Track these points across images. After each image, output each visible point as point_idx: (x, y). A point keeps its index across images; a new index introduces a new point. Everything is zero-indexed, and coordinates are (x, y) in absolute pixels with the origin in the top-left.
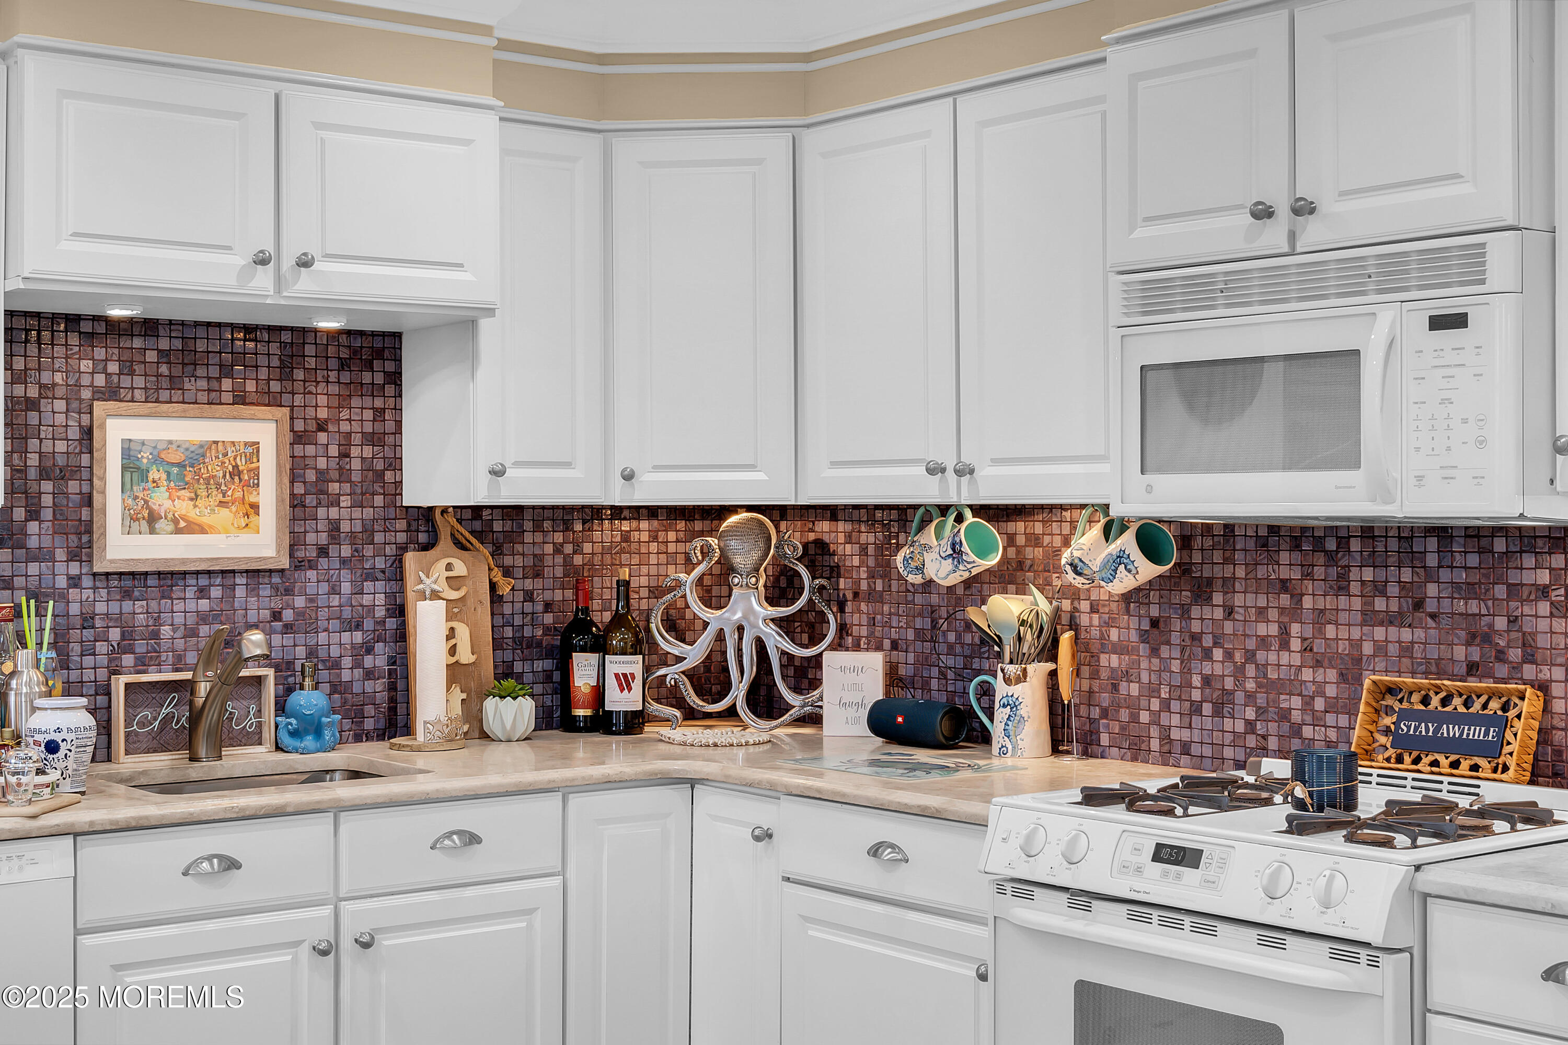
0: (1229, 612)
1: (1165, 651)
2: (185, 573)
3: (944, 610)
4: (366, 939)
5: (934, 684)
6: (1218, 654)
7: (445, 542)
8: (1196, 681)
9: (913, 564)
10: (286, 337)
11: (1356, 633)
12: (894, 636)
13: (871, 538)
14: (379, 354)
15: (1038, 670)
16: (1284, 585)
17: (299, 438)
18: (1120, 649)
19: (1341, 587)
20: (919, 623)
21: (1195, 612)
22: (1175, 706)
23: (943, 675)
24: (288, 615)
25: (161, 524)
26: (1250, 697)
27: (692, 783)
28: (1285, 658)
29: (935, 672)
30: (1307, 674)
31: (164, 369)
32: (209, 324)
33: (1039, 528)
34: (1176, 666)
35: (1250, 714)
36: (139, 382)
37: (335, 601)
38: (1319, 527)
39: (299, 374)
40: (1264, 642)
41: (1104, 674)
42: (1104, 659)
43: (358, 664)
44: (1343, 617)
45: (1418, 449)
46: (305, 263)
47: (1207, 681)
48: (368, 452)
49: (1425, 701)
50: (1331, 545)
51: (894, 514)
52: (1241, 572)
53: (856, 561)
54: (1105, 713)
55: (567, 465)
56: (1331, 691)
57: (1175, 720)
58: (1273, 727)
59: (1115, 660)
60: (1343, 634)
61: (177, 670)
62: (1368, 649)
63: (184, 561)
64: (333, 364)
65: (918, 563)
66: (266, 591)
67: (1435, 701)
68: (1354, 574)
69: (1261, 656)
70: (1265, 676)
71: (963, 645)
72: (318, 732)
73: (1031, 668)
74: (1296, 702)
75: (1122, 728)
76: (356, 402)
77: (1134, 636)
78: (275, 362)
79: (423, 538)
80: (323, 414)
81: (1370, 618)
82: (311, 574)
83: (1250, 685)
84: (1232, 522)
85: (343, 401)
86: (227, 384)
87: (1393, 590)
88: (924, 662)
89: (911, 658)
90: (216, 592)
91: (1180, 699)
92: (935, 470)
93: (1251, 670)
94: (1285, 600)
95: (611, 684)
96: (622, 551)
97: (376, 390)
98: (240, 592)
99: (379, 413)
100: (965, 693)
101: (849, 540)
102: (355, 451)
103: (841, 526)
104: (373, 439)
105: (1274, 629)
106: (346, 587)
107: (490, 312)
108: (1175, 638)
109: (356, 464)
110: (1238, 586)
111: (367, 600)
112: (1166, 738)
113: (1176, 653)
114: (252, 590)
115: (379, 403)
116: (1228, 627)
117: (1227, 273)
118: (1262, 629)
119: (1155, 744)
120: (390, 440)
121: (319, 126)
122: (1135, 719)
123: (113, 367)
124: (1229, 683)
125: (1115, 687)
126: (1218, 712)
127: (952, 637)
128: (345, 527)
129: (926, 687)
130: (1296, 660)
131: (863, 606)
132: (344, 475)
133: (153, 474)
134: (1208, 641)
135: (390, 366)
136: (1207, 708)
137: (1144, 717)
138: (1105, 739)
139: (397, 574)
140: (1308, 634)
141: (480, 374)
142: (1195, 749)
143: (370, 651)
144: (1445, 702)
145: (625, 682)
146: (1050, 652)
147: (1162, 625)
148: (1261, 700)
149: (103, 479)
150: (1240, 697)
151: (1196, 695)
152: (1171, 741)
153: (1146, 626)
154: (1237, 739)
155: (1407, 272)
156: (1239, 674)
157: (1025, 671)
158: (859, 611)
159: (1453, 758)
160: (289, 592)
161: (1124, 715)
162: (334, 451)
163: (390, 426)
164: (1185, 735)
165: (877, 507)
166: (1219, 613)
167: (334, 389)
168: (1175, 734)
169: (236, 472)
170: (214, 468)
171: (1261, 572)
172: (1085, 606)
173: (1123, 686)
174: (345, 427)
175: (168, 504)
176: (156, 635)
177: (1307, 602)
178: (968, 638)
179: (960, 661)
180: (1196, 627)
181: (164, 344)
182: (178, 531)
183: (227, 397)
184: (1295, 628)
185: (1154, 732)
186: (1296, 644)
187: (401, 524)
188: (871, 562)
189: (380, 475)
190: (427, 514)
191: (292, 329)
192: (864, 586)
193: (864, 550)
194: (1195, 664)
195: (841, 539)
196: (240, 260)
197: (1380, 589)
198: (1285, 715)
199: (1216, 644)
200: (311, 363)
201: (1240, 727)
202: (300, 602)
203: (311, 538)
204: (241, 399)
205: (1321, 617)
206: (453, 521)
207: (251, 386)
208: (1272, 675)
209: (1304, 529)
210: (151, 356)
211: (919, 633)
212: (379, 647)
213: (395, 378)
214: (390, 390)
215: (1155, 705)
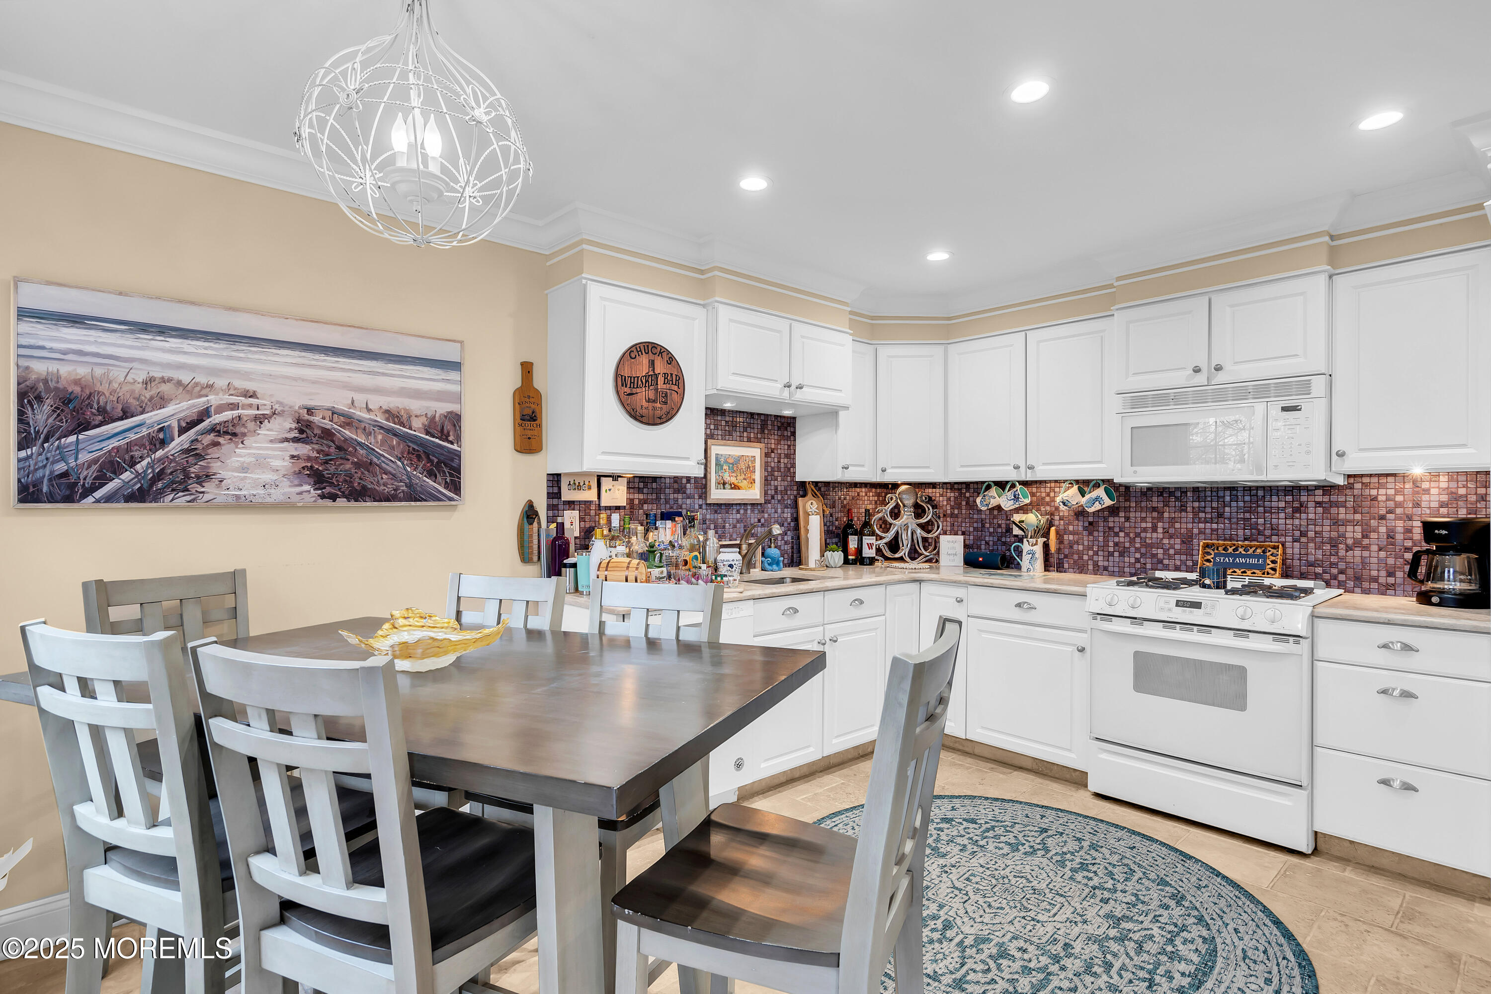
0: (1127, 519)
1: (1096, 534)
2: (733, 504)
3: (988, 521)
4: (835, 639)
5: (983, 547)
6: (1122, 534)
7: (810, 494)
8: (1111, 544)
9: (985, 503)
10: (762, 417)
11: (1190, 526)
12: (963, 529)
13: (952, 495)
14: (789, 424)
15: (1041, 540)
16: (1154, 509)
17: (767, 455)
18: (1073, 533)
19: (1183, 508)
20: (975, 525)
21: (1111, 519)
22: (1100, 553)
23: (987, 543)
24: (763, 520)
25: (727, 486)
26: (1137, 550)
27: (920, 581)
28: (1155, 535)
29: (983, 542)
30: (1166, 541)
31: (727, 428)
32: (740, 412)
33: (1034, 490)
34: (1101, 539)
35: (1138, 555)
36: (720, 432)
37: (776, 515)
38: (1172, 488)
39: (766, 432)
40: (1145, 530)
41: (1066, 542)
42: (1066, 537)
43: (783, 539)
44: (1184, 520)
45: (1275, 456)
46: (800, 387)
47: (1116, 544)
48: (786, 461)
49: (1225, 549)
50: (1178, 494)
51: (964, 486)
52: (1133, 504)
53: (945, 503)
54: (1066, 556)
55: (863, 466)
56: (1177, 547)
57: (1101, 558)
58: (1149, 560)
59: (1071, 537)
60: (1184, 526)
61: (730, 540)
62: (1196, 531)
63: (734, 500)
64: (776, 428)
65: (987, 503)
66: (756, 512)
67: (1230, 550)
68: (1189, 504)
69: (1143, 535)
70: (1145, 542)
71: (997, 533)
72: (778, 564)
73: (1039, 540)
74: (1160, 551)
75: (1075, 561)
76: (782, 442)
77: (1081, 528)
78: (759, 427)
79: (801, 493)
80: (773, 446)
81: (1196, 519)
82: (769, 505)
83: (1138, 545)
84: (1129, 485)
85: (778, 443)
86: (745, 434)
87: (1208, 510)
88: (979, 539)
89: (972, 538)
90: (742, 511)
91: (1103, 551)
92: (1017, 467)
93: (1138, 540)
94: (1155, 514)
95: (865, 547)
96: (858, 499)
97: (788, 438)
98: (749, 511)
99: (789, 446)
100: (1009, 550)
101: (942, 495)
102: (782, 460)
103: (938, 490)
104: (787, 456)
105: (1150, 525)
106: (779, 511)
107: (846, 408)
108: (1101, 529)
109: (782, 465)
110: (1131, 509)
111: (785, 515)
112: (1096, 565)
113: (1101, 534)
114: (752, 511)
115: (789, 443)
116: (1127, 524)
117: (1175, 393)
118: (1144, 525)
119: (1091, 567)
120: (792, 456)
121: (802, 337)
122: (1081, 558)
123: (712, 427)
124: (1127, 545)
125: (1071, 547)
126: (1122, 555)
127: (991, 530)
128: (779, 488)
129: (979, 547)
130: (1161, 536)
131: (948, 519)
132: (779, 470)
133: (725, 467)
134: (1116, 530)
135: (792, 430)
136: (1116, 554)
137: (1086, 557)
138: (1066, 566)
139: (795, 506)
140: (1167, 525)
141: (840, 431)
142: (1110, 569)
143: (786, 534)
144: (1236, 550)
145: (870, 546)
146: (1046, 535)
147: (1094, 524)
148: (1143, 550)
149: (710, 468)
150: (1132, 550)
151: (1111, 549)
152: (1098, 566)
153: (1086, 524)
154: (1131, 565)
155: (1269, 391)
156: (1132, 541)
157: (1037, 541)
158: (946, 521)
159: (1242, 570)
160: (763, 512)
161: (1076, 557)
162: (776, 460)
163: (792, 451)
164: (1106, 564)
165: (956, 483)
166: (1122, 520)
167: (776, 437)
168: (1100, 563)
169: (749, 467)
170: (742, 466)
171: (1143, 504)
172: (1057, 518)
173: (1075, 547)
174: (779, 451)
175: (729, 478)
176: (724, 527)
177: (1166, 515)
178: (1000, 530)
179: (996, 539)
180: (1111, 524)
181: (727, 419)
182: (732, 488)
183: (745, 439)
184: (1160, 525)
185: (1090, 562)
186: (1160, 530)
187: (795, 488)
188: (952, 503)
189: (789, 469)
190: (803, 484)
191: (764, 415)
192: (949, 512)
193: (949, 499)
194: (1111, 539)
195: (938, 495)
196: (780, 386)
197: (1202, 510)
198: (1154, 556)
199: (1121, 531)
200: (770, 427)
201: (1133, 560)
202: (766, 515)
203: (769, 492)
204: (749, 440)
205: (1172, 521)
206: (812, 487)
207: (752, 435)
208: (1148, 541)
209: (1164, 488)
210: (723, 423)
211: (975, 529)
212: (789, 532)
213: (794, 434)
214: (792, 438)
215: (1091, 553)
